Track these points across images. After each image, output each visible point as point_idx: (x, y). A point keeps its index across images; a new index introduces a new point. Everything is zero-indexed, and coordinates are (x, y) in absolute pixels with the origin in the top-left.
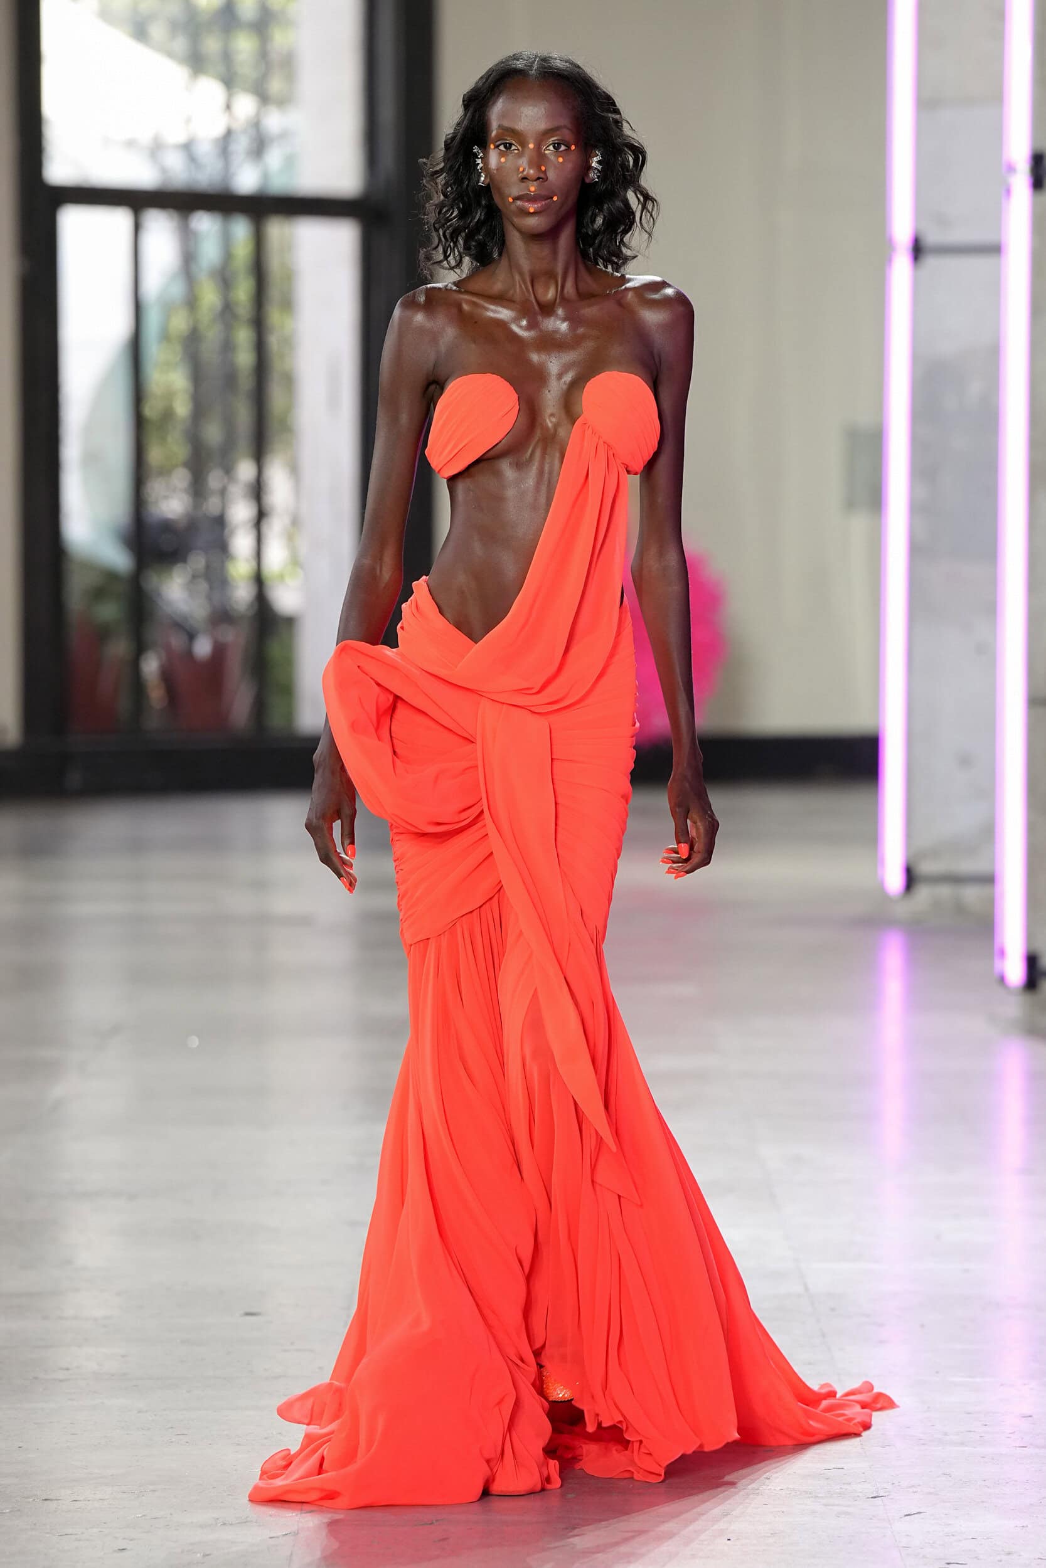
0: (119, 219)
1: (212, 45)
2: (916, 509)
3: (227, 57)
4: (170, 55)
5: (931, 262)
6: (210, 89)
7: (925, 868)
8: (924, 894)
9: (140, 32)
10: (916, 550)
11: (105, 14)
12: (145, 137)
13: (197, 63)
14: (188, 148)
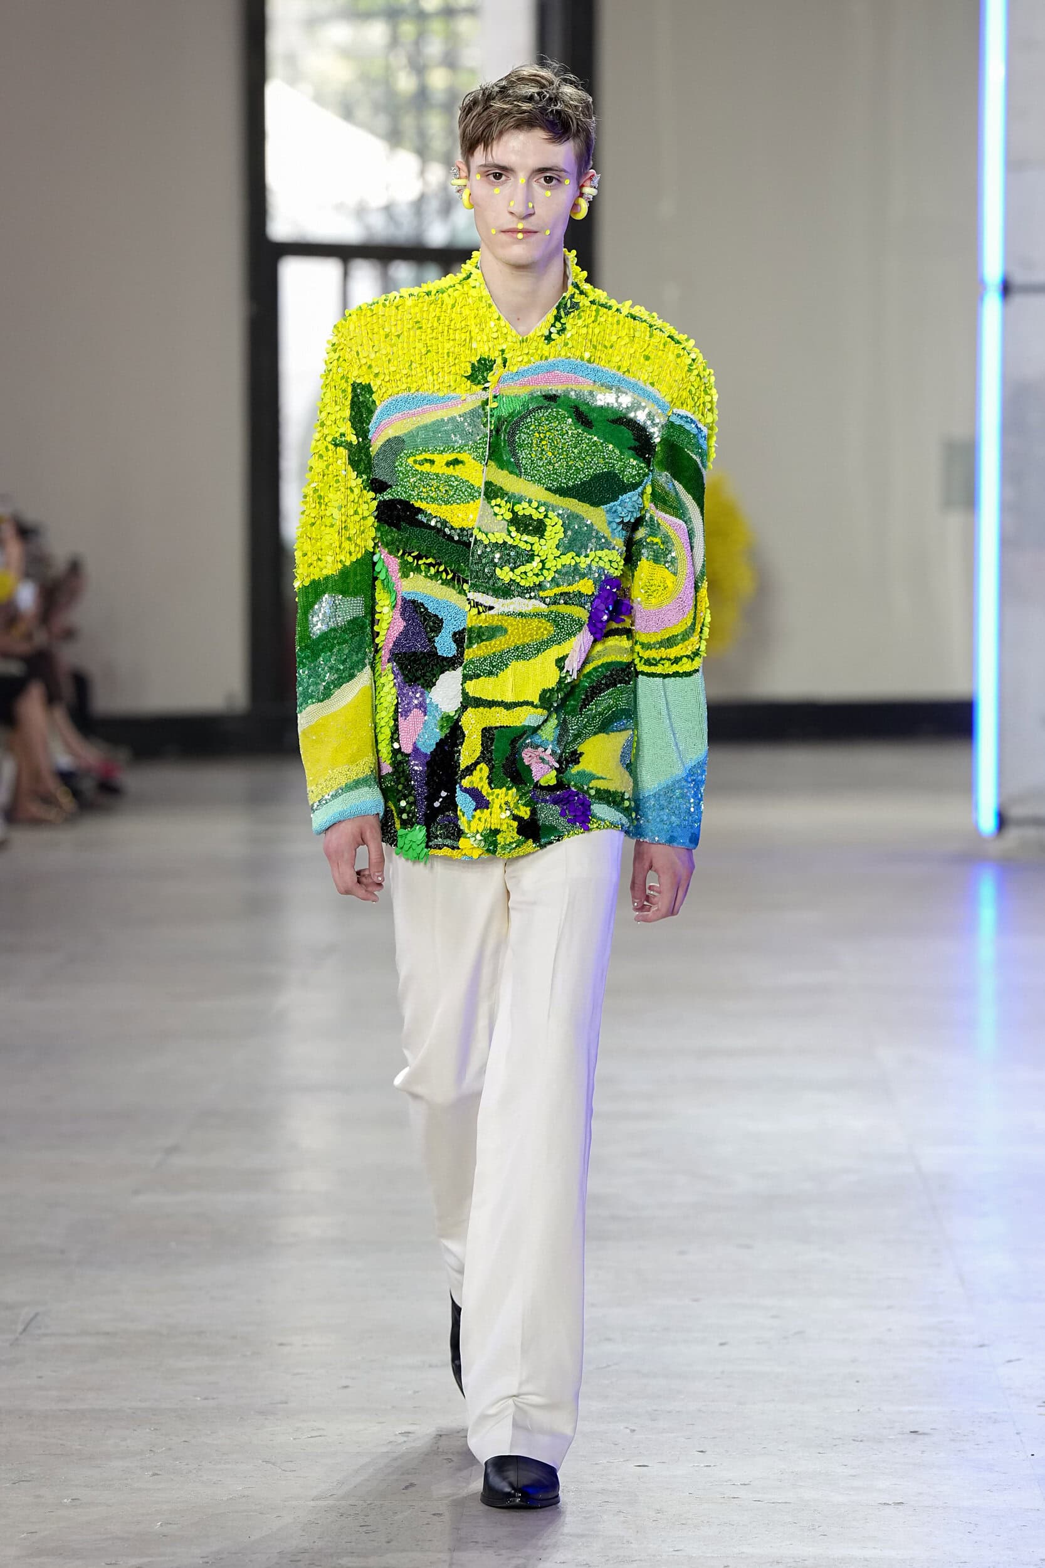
0: (330, 268)
1: (408, 122)
2: (1006, 508)
3: (422, 134)
4: (372, 131)
5: (1017, 300)
6: (407, 160)
7: (1015, 812)
8: (1013, 834)
9: (347, 113)
10: (1006, 543)
11: (319, 99)
12: (352, 202)
13: (394, 137)
14: (388, 210)
